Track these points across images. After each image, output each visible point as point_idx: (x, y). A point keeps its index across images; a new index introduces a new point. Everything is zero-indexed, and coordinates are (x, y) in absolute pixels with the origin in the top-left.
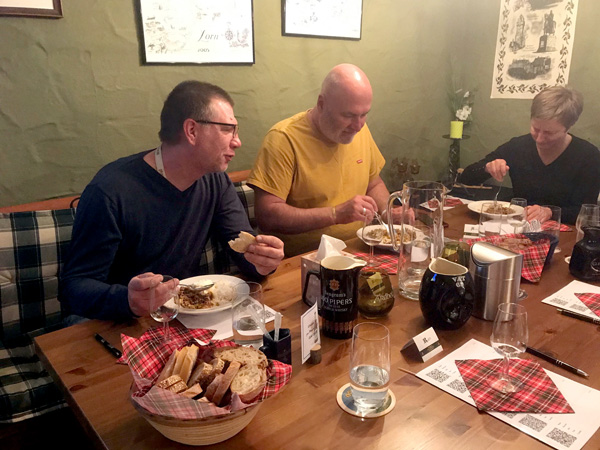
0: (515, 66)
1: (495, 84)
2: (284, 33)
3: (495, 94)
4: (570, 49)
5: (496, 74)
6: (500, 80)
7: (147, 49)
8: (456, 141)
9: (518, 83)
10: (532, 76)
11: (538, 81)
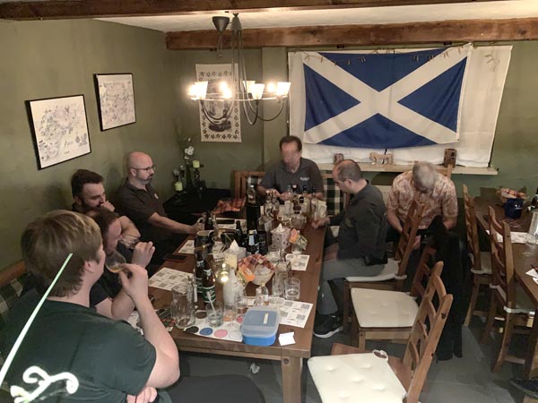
0: (212, 125)
1: (203, 135)
2: (102, 130)
3: (203, 139)
4: (239, 117)
5: (202, 128)
6: (205, 132)
7: (41, 160)
8: (197, 169)
9: (215, 133)
10: (222, 130)
11: (226, 133)
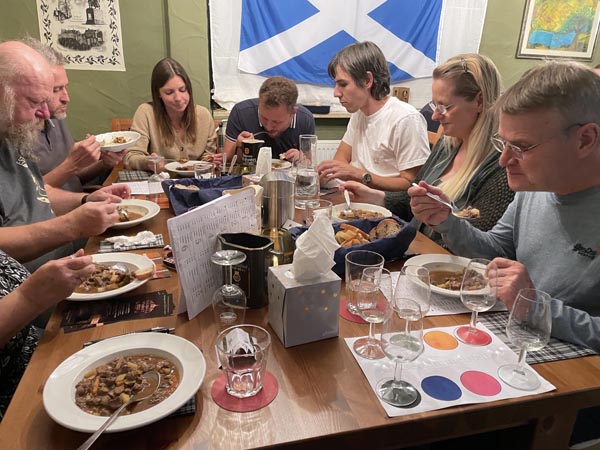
0: (65, 36)
4: (118, 23)
